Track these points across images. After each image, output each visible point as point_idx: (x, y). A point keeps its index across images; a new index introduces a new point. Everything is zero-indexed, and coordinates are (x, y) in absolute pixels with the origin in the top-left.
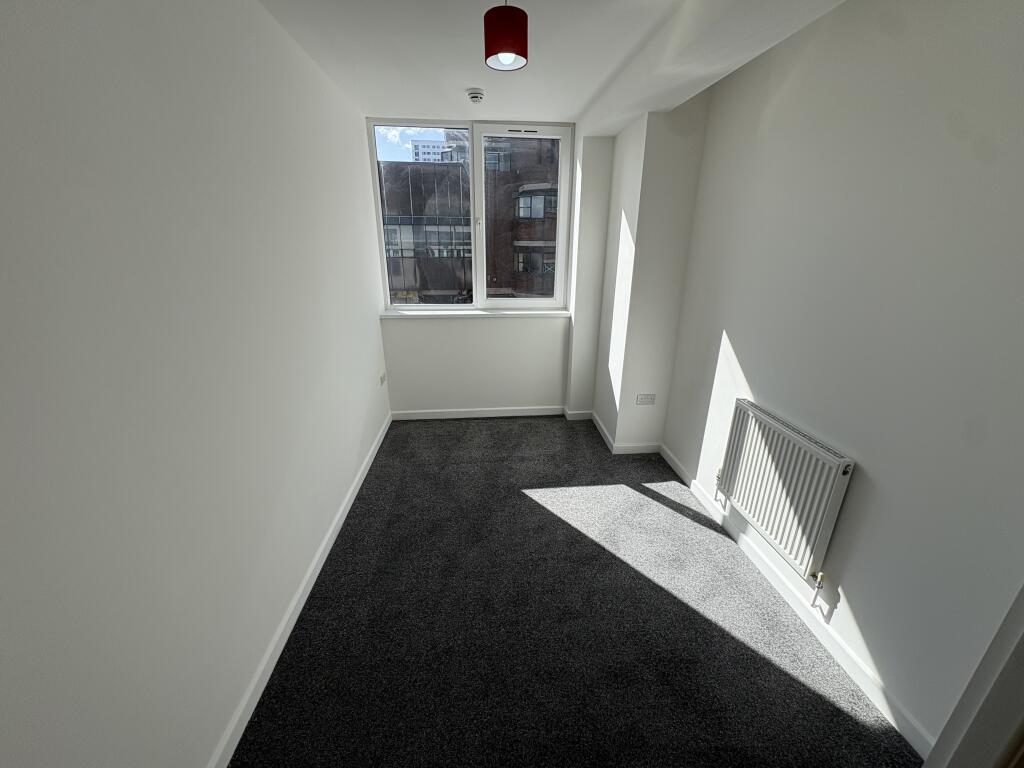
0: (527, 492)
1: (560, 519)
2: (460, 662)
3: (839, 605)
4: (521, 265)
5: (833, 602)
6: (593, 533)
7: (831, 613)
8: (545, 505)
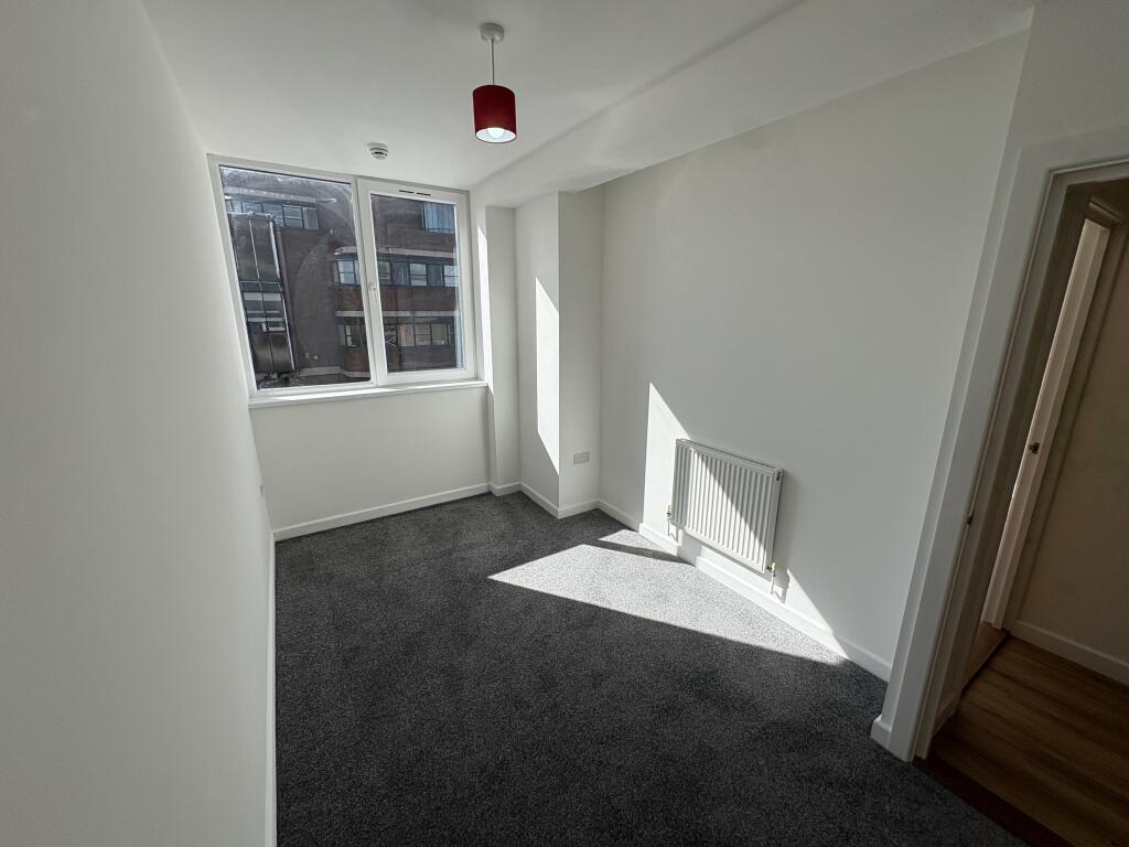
0: (495, 577)
1: (542, 594)
2: (521, 769)
3: (790, 584)
4: (349, 339)
5: (785, 584)
6: (580, 596)
7: (784, 594)
8: (521, 585)
